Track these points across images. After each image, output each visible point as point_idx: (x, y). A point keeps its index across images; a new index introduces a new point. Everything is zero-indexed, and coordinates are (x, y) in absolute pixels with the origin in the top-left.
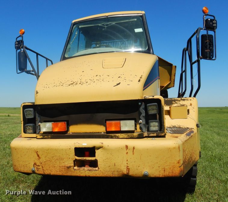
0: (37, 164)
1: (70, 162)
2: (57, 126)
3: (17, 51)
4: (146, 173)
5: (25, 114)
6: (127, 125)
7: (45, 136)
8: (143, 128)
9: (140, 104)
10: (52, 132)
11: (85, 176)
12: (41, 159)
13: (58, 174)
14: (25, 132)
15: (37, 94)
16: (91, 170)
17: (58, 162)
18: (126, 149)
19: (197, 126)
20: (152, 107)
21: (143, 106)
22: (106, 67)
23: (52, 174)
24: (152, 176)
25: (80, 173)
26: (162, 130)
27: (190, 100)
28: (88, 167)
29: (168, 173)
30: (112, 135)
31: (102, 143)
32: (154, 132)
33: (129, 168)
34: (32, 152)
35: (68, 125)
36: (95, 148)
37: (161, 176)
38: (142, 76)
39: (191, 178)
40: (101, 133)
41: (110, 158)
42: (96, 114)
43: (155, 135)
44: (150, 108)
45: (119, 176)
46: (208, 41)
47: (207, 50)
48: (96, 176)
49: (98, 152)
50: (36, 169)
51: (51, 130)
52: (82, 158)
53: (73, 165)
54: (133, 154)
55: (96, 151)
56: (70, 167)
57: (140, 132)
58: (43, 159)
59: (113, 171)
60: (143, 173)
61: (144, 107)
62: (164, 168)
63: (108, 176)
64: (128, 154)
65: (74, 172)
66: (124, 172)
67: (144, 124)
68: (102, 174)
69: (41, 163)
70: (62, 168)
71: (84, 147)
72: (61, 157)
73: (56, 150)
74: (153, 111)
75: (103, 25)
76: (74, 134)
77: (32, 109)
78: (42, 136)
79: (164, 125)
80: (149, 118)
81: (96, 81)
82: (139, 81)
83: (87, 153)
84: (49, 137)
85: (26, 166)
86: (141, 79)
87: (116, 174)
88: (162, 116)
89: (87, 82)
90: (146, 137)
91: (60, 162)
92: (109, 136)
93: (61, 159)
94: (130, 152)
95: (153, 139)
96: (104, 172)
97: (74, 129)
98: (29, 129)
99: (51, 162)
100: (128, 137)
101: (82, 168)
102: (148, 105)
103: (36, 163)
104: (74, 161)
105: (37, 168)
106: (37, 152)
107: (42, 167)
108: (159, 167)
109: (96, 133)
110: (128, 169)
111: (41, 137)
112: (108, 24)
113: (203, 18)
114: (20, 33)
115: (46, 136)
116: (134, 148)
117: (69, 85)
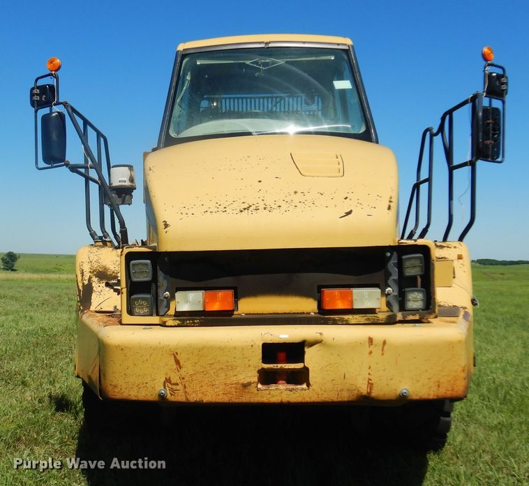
0: (173, 381)
1: (250, 374)
2: (214, 299)
3: (36, 112)
4: (405, 391)
5: (132, 271)
6: (367, 297)
7: (187, 320)
8: (393, 304)
9: (389, 254)
10: (204, 311)
11: (279, 401)
12: (182, 371)
13: (220, 401)
14: (130, 312)
15: (166, 228)
16: (293, 389)
17: (222, 375)
18: (368, 345)
19: (473, 302)
20: (413, 262)
21: (394, 260)
22: (309, 174)
23: (205, 401)
24: (415, 397)
25: (269, 396)
26: (431, 307)
27: (455, 247)
28: (283, 384)
29: (444, 391)
30: (336, 317)
31: (321, 334)
32: (415, 311)
33: (372, 382)
34: (162, 355)
35: (237, 297)
36: (306, 343)
37: (431, 397)
38: (391, 198)
39: (442, 418)
40: (308, 313)
41: (336, 363)
42: (298, 274)
43: (417, 317)
44: (407, 264)
45: (350, 399)
46: (491, 121)
47: (489, 140)
48: (303, 401)
49: (309, 353)
50: (168, 392)
51: (200, 308)
52: (275, 365)
53: (256, 379)
54: (383, 354)
55: (306, 349)
56: (249, 384)
57: (388, 311)
58: (188, 369)
59: (339, 389)
60: (398, 392)
61: (396, 261)
62: (439, 382)
63: (327, 400)
64: (372, 355)
65: (257, 394)
66: (362, 391)
67: (395, 296)
68: (316, 396)
69: (183, 378)
70: (231, 388)
71: (282, 342)
72: (230, 363)
73: (221, 349)
74: (413, 268)
75: (256, 63)
76: (250, 316)
77: (148, 261)
78: (179, 320)
79: (435, 299)
80: (406, 283)
81: (298, 204)
82: (389, 208)
83: (282, 355)
84: (194, 323)
85: (145, 385)
86: (392, 204)
87: (345, 396)
88: (431, 280)
89: (280, 206)
90: (400, 322)
91: (226, 375)
92: (329, 319)
93: (230, 368)
94: (377, 351)
95: (415, 326)
96: (320, 393)
97: (248, 306)
98: (141, 307)
99: (207, 376)
100: (367, 322)
101: (273, 387)
102: (404, 257)
103: (170, 378)
104: (259, 372)
105: (172, 390)
106: (175, 355)
107: (185, 385)
108: (429, 379)
109: (298, 313)
110: (370, 385)
111: (177, 322)
112: (268, 63)
113: (484, 71)
114: (49, 66)
115: (189, 320)
116: (384, 343)
117: (241, 211)
